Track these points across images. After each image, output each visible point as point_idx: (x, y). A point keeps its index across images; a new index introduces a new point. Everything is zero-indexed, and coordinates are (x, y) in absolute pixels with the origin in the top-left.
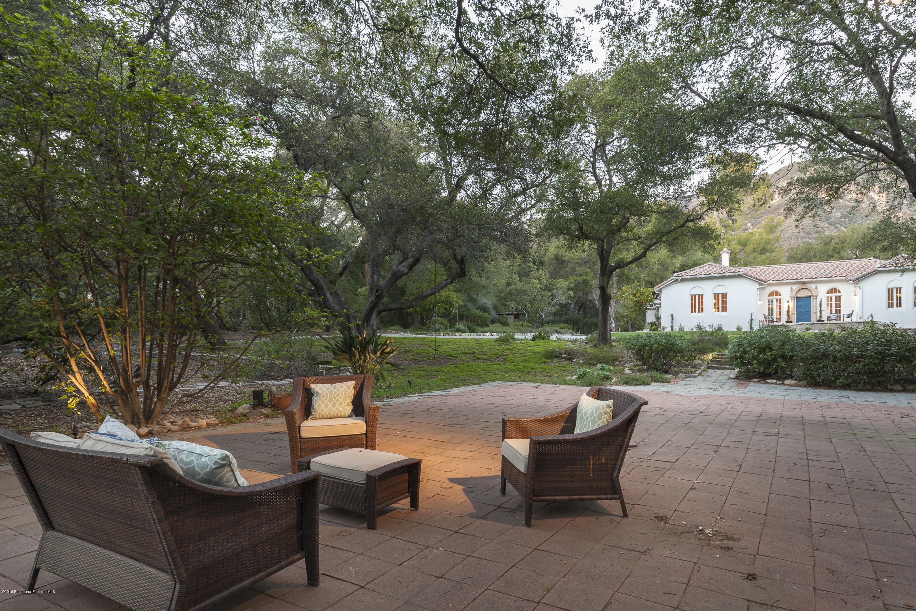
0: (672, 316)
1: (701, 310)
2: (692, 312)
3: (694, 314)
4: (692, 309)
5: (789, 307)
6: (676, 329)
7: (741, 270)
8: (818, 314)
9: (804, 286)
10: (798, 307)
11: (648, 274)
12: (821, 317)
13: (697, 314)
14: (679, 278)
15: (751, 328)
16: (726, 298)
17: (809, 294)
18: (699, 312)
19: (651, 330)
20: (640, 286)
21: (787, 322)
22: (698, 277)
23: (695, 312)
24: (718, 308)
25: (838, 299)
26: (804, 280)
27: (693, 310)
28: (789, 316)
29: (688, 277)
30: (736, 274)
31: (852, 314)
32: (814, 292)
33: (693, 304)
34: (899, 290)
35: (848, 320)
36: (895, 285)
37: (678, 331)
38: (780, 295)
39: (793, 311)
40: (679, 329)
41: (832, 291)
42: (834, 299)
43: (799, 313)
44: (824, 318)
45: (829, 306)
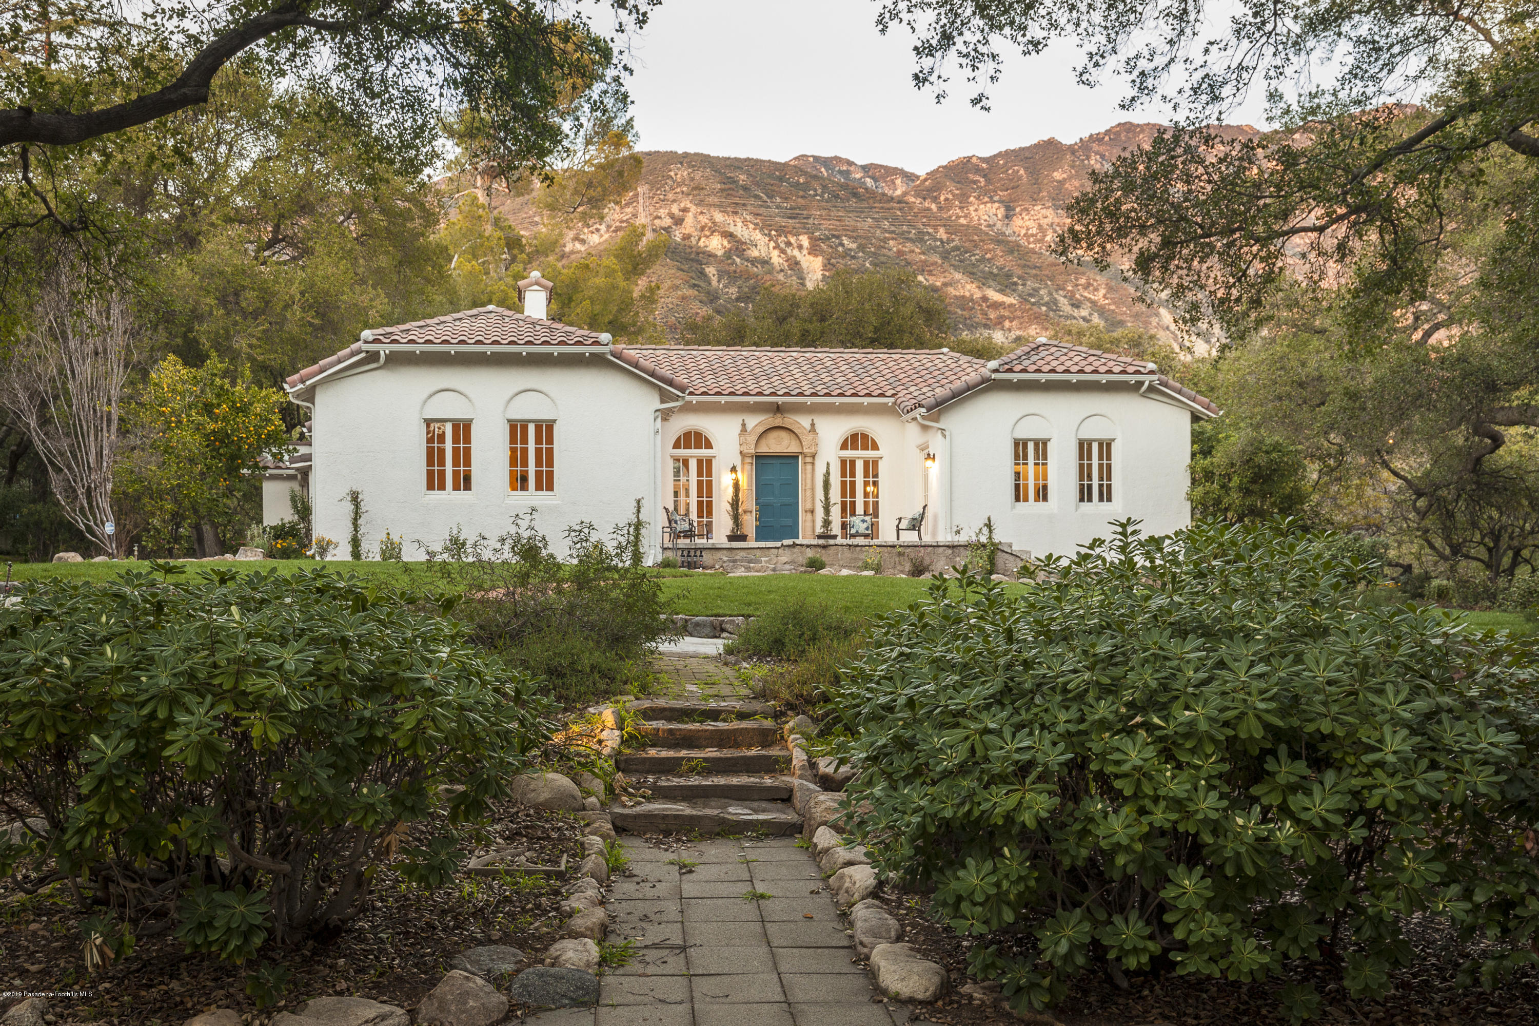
0: (355, 498)
1: (464, 482)
2: (430, 487)
3: (436, 495)
4: (430, 473)
5: (736, 486)
6: (372, 551)
7: (605, 338)
8: (819, 512)
9: (778, 421)
10: (761, 488)
11: (266, 336)
12: (827, 523)
13: (448, 496)
14: (384, 350)
16: (550, 439)
17: (793, 448)
18: (456, 488)
19: (270, 554)
20: (232, 376)
21: (731, 538)
22: (452, 349)
23: (442, 487)
24: (524, 479)
25: (872, 468)
26: (780, 400)
27: (434, 482)
28: (736, 518)
29: (417, 349)
30: (588, 350)
31: (923, 516)
32: (807, 439)
33: (434, 456)
34: (1042, 446)
35: (910, 537)
36: (1030, 430)
37: (378, 558)
38: (709, 446)
39: (749, 502)
40: (383, 552)
41: (856, 440)
42: (859, 466)
43: (763, 509)
44: (836, 529)
45: (848, 489)
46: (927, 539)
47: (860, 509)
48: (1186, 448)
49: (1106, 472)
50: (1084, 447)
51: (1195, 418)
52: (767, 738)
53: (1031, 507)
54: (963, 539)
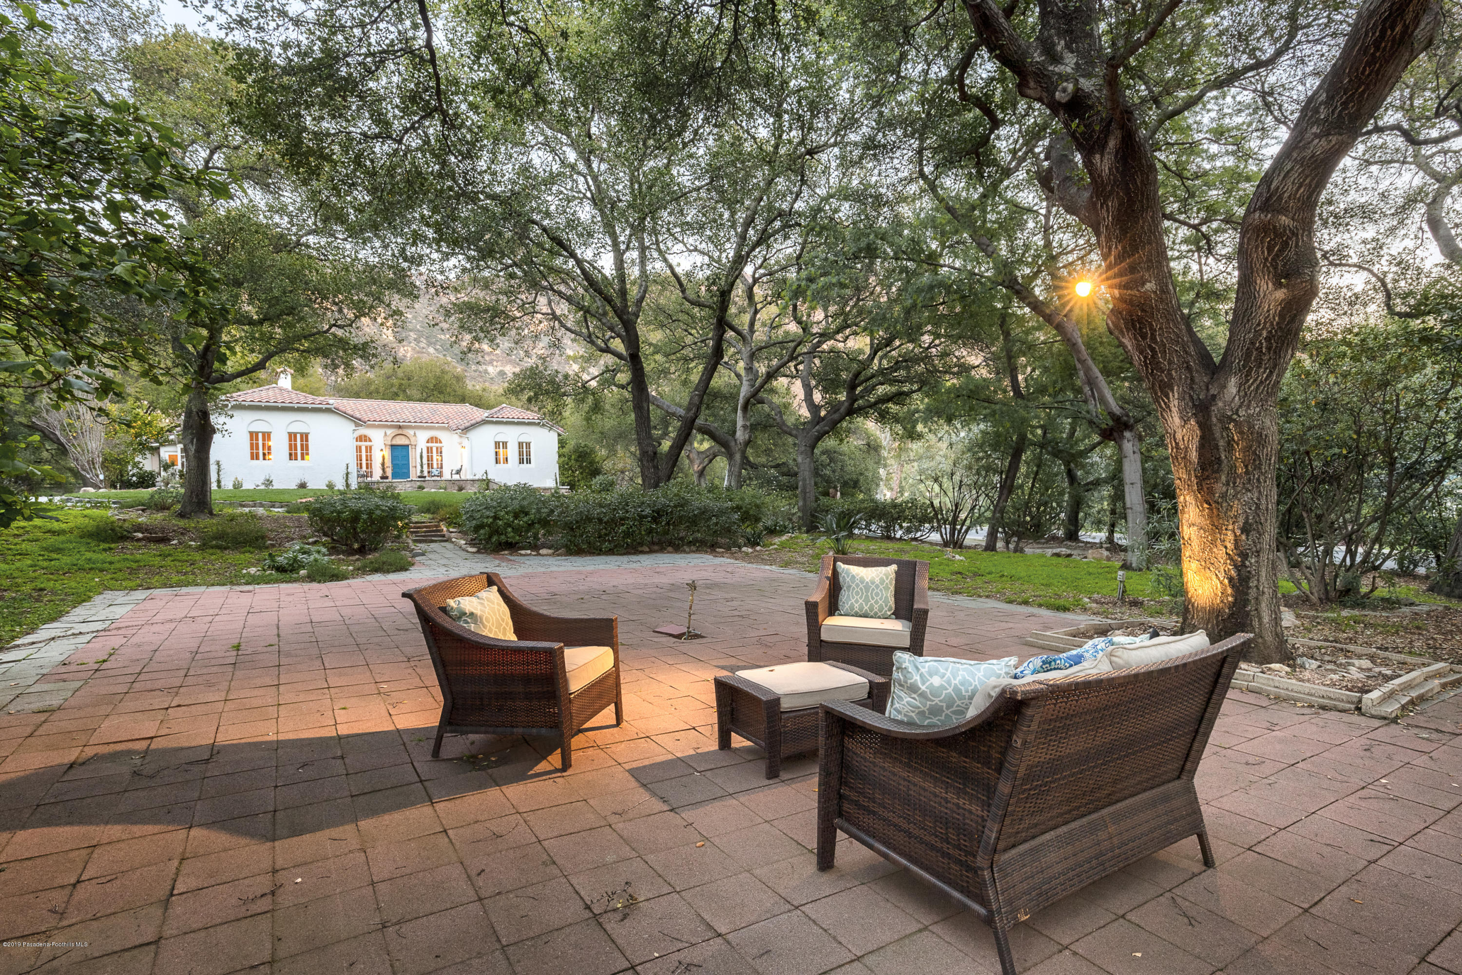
0: (219, 464)
1: (268, 456)
2: (252, 458)
3: (255, 462)
4: (252, 454)
5: (383, 457)
6: (227, 485)
7: (331, 402)
8: (419, 468)
9: (400, 432)
10: (394, 458)
12: (422, 471)
13: (262, 463)
14: (230, 404)
15: (348, 485)
16: (307, 440)
17: (407, 443)
18: (265, 460)
21: (382, 478)
22: (263, 405)
23: (257, 458)
24: (295, 456)
25: (440, 452)
26: (401, 424)
27: (254, 457)
28: (383, 469)
29: (246, 404)
30: (324, 407)
31: (461, 469)
32: (412, 439)
33: (254, 447)
34: (505, 444)
35: (456, 477)
36: (501, 438)
37: (231, 487)
38: (370, 441)
39: (388, 463)
40: (234, 485)
41: (431, 440)
42: (434, 450)
43: (394, 466)
44: (426, 474)
45: (430, 459)
46: (463, 478)
47: (435, 466)
48: (556, 445)
49: (529, 454)
50: (520, 444)
51: (559, 435)
52: (436, 526)
53: (501, 466)
54: (477, 478)
